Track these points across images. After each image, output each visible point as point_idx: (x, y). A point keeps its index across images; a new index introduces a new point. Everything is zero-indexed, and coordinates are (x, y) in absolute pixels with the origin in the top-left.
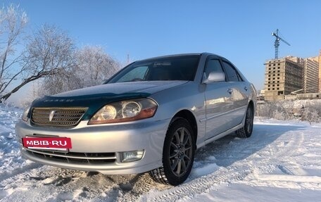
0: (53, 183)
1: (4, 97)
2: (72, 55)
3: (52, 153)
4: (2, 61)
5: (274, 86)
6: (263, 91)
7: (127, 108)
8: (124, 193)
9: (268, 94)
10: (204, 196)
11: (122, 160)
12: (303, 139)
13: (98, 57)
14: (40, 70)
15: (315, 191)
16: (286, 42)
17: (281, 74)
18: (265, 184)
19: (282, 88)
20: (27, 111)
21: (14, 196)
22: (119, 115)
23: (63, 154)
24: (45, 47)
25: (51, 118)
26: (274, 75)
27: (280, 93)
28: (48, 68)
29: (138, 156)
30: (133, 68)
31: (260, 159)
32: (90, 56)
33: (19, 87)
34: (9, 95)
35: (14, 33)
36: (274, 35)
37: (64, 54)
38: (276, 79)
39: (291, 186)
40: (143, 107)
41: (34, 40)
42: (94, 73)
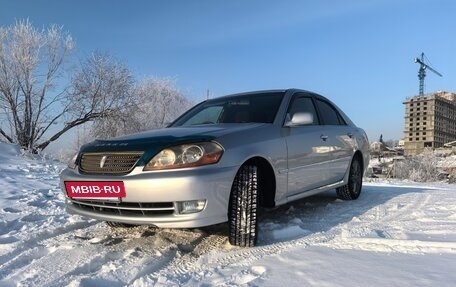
0: (102, 242)
1: (40, 147)
2: (130, 92)
3: (101, 204)
4: (39, 99)
5: (418, 134)
6: (401, 142)
7: (188, 153)
8: (182, 255)
9: (410, 147)
10: (274, 257)
11: (181, 211)
12: (426, 202)
13: (164, 94)
14: (88, 111)
15: (407, 255)
16: (435, 72)
17: (428, 118)
18: (350, 247)
19: (430, 138)
20: (75, 158)
21: (57, 254)
22: (178, 161)
23: (115, 204)
24: (95, 81)
25: (102, 164)
26: (418, 119)
27: (428, 144)
28: (99, 109)
29: (200, 208)
30: (203, 108)
31: (359, 223)
32: (155, 92)
33: (60, 134)
34: (47, 144)
35: (56, 62)
36: (418, 61)
37: (120, 91)
38: (421, 124)
39: (381, 249)
40: (206, 151)
41: (81, 72)
42: (160, 115)
